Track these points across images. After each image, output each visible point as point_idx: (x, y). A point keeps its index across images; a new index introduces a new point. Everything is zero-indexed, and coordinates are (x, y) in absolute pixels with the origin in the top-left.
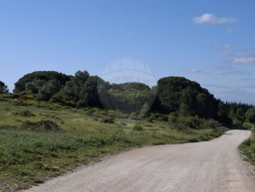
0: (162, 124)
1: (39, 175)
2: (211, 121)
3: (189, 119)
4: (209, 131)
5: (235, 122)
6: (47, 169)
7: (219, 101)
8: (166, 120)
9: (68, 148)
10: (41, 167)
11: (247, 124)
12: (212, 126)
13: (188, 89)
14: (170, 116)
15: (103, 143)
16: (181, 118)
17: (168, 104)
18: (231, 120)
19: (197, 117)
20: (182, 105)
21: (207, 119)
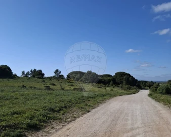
0: (118, 88)
1: (87, 108)
2: (135, 87)
3: (127, 86)
4: (134, 90)
5: (142, 87)
6: (89, 106)
7: (137, 80)
8: (119, 87)
9: (93, 98)
10: (87, 105)
11: (146, 88)
12: (135, 89)
13: (126, 76)
14: (120, 86)
15: (103, 96)
16: (124, 86)
17: (119, 81)
18: (141, 86)
19: (129, 86)
20: (124, 82)
21: (133, 86)
